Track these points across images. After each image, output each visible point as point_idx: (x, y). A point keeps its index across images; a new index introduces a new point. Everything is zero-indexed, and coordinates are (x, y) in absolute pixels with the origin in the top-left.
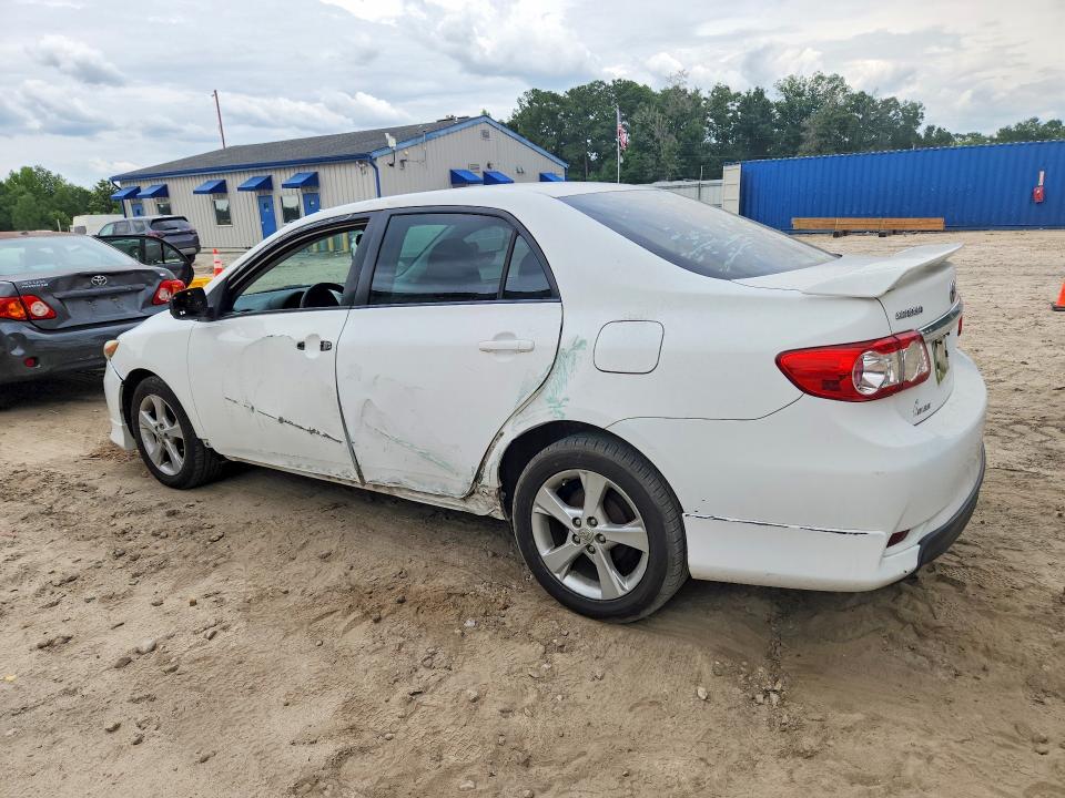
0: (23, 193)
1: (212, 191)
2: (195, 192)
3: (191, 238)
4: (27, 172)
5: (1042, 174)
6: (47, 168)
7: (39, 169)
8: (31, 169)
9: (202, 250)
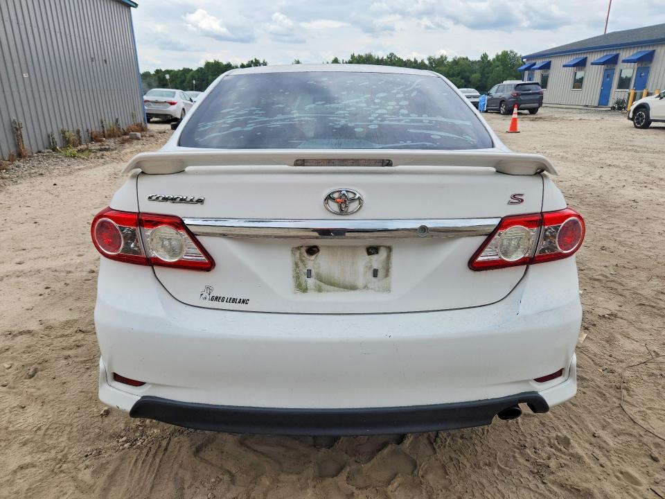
0: (498, 66)
1: (574, 66)
2: (564, 66)
3: (538, 97)
4: (505, 54)
6: (515, 51)
7: (511, 52)
8: (507, 52)
9: (543, 105)
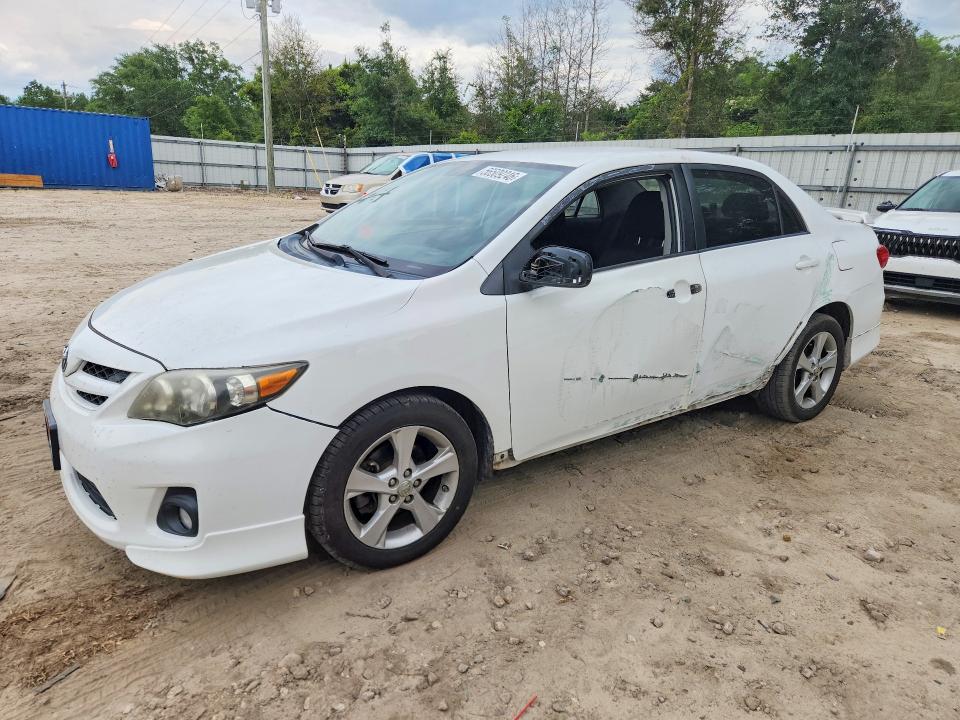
5: (111, 142)
